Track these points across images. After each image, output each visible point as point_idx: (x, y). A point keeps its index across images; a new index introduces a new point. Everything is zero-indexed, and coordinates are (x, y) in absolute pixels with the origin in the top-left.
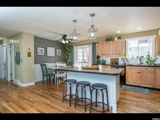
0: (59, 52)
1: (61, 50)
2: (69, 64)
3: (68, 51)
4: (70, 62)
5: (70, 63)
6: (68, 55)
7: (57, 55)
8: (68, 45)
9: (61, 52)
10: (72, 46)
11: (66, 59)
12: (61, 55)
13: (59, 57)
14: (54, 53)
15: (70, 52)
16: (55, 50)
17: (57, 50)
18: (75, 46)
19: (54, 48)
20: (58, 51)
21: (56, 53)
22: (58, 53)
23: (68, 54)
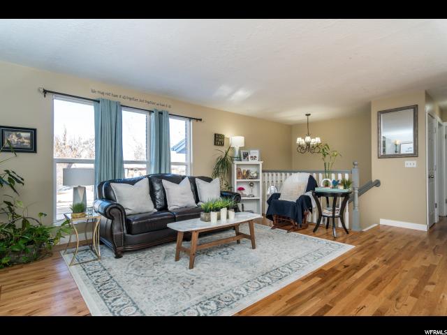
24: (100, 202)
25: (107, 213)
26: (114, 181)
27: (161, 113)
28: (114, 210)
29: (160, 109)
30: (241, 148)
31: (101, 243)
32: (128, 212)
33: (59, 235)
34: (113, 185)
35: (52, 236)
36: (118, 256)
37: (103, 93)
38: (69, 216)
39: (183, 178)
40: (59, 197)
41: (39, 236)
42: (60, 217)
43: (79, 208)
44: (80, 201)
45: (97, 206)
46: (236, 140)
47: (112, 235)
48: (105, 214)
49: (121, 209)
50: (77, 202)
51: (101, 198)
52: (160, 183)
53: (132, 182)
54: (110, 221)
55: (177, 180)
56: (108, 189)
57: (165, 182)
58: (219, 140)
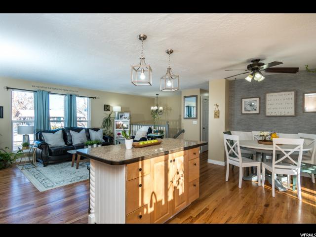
16: (296, 96)
24: (36, 141)
25: (40, 147)
26: (44, 131)
27: (71, 95)
28: (43, 145)
29: (71, 93)
30: (119, 113)
31: (37, 161)
32: (50, 146)
33: (15, 158)
34: (43, 134)
35: (12, 157)
36: (45, 166)
37: (39, 87)
38: (21, 148)
39: (82, 129)
40: (15, 140)
41: (6, 157)
42: (15, 149)
43: (26, 145)
44: (26, 141)
45: (35, 144)
46: (116, 108)
47: (42, 157)
48: (38, 147)
49: (47, 145)
50: (25, 142)
51: (37, 139)
52: (69, 132)
53: (54, 132)
54: (41, 150)
55: (78, 130)
56: (41, 136)
57: (71, 132)
58: (107, 108)
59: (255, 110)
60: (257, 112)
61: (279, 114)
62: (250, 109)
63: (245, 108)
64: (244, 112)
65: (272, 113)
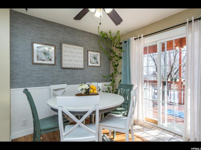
0: (95, 58)
1: (99, 54)
2: (120, 88)
3: (117, 56)
4: (122, 83)
5: (121, 86)
6: (116, 66)
7: (90, 64)
8: (116, 41)
9: (101, 58)
10: (125, 42)
11: (112, 75)
12: (99, 65)
13: (96, 69)
14: (82, 59)
15: (121, 58)
16: (84, 52)
17: (89, 52)
18: (135, 39)
19: (82, 48)
20: (92, 56)
21: (86, 60)
22: (94, 61)
23: (116, 63)
59: (50, 60)
60: (53, 62)
61: (73, 66)
62: (44, 58)
63: (38, 56)
64: (36, 61)
65: (67, 64)
